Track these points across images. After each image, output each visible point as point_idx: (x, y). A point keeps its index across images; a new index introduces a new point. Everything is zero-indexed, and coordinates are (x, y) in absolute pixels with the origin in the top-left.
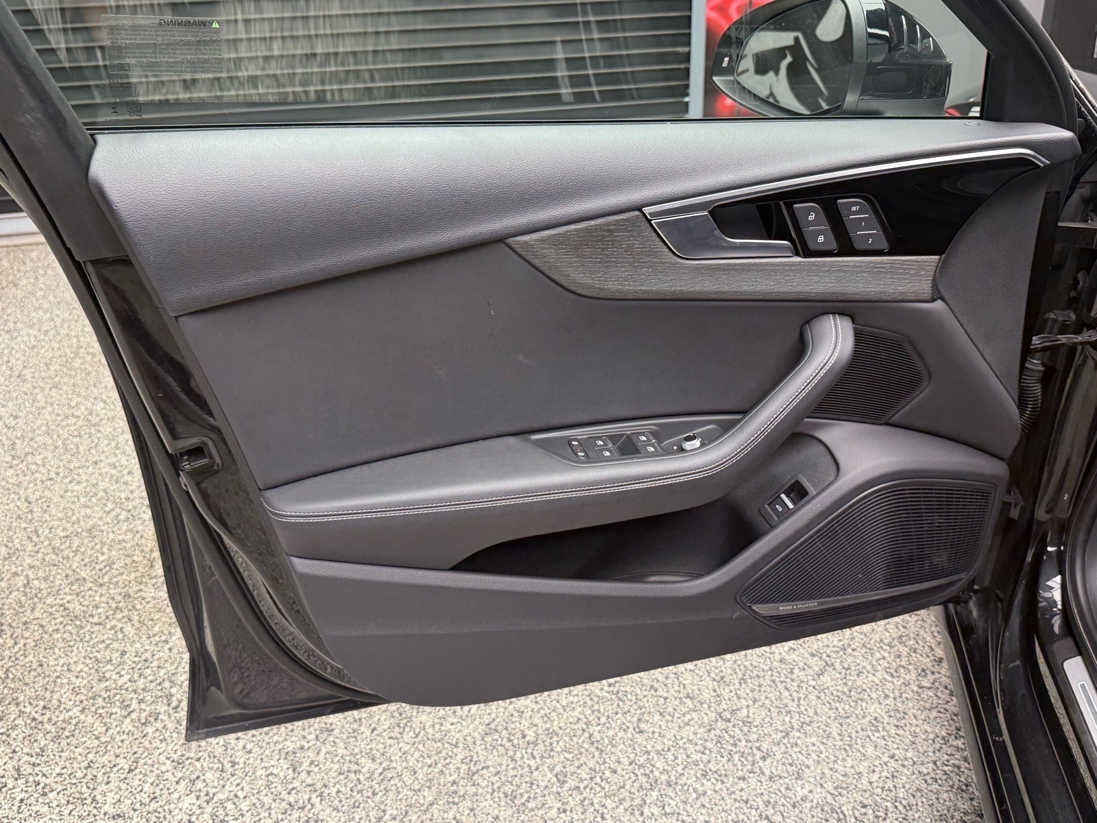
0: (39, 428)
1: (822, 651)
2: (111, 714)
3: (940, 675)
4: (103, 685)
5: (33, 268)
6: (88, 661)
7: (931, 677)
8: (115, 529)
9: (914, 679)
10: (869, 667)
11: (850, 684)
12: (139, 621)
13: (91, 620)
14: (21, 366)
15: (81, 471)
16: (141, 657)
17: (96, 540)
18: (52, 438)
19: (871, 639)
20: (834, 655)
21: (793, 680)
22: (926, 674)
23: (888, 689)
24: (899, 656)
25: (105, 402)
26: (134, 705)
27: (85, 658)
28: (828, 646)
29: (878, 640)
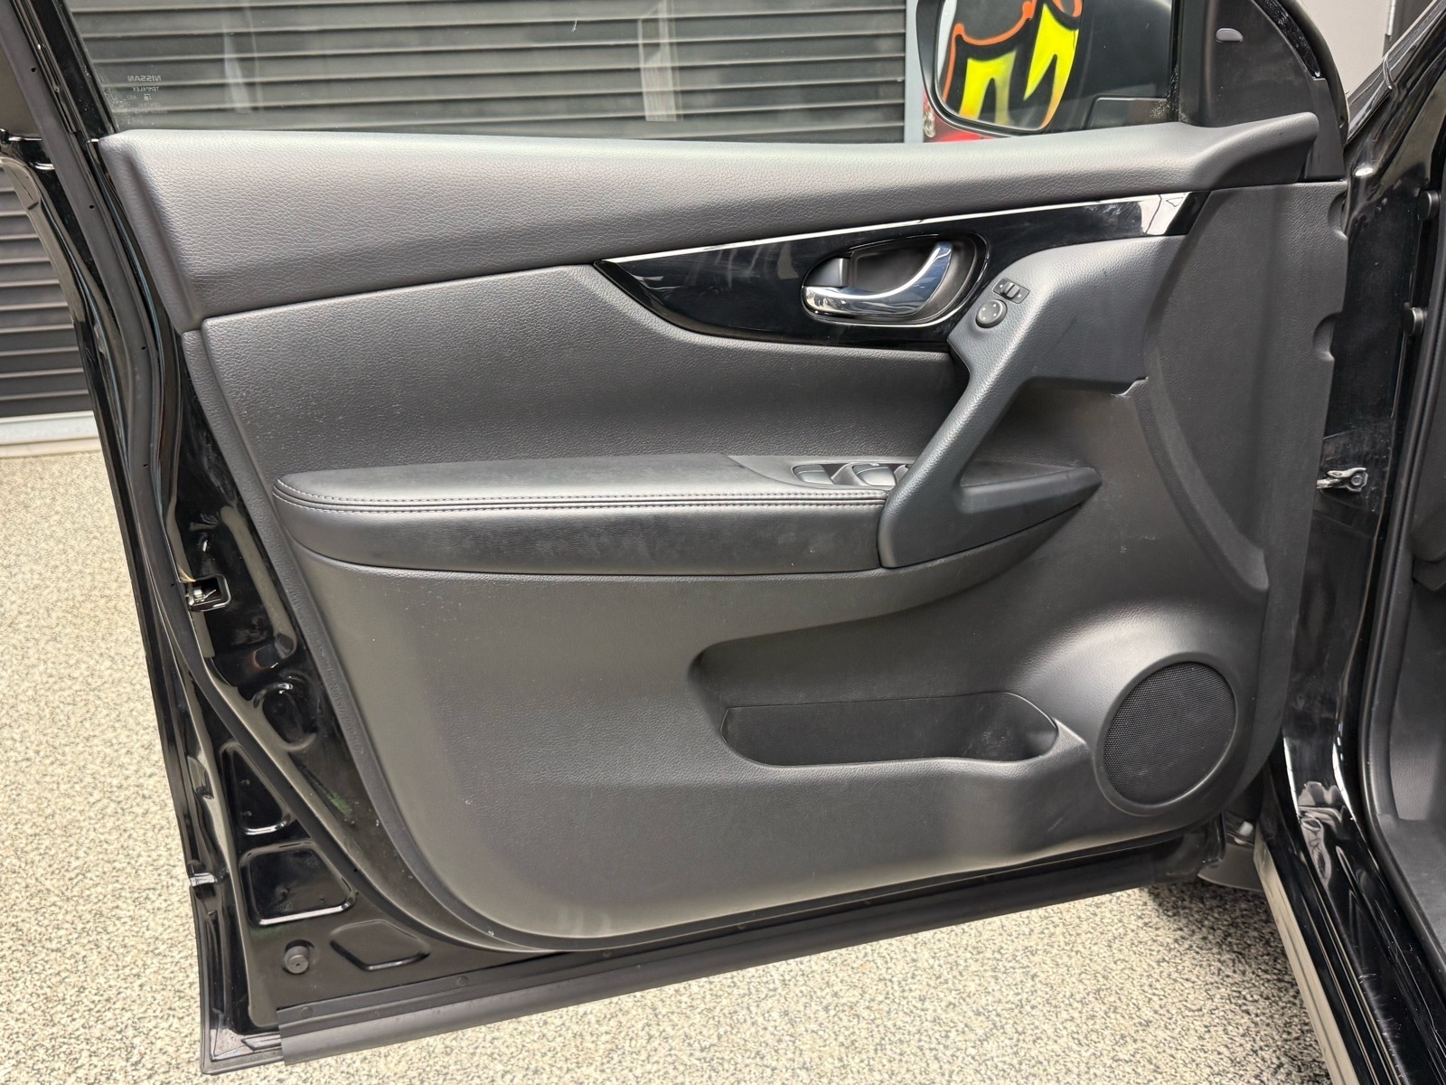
0: (24, 691)
1: (990, 1008)
2: (53, 1070)
3: (1144, 1045)
4: (49, 1030)
5: (52, 484)
6: (34, 999)
7: (1131, 1047)
8: (97, 826)
9: (1109, 1048)
10: (1050, 1032)
11: (1022, 1053)
12: (109, 948)
13: (48, 945)
14: (16, 612)
15: (67, 749)
16: (102, 995)
17: (72, 840)
18: (38, 706)
19: (1059, 993)
20: (1005, 1014)
21: (946, 1047)
22: (1126, 1042)
23: (1072, 1062)
24: (1093, 1017)
25: (113, 659)
26: (84, 1059)
27: (31, 995)
28: (1000, 1001)
29: (1068, 994)
